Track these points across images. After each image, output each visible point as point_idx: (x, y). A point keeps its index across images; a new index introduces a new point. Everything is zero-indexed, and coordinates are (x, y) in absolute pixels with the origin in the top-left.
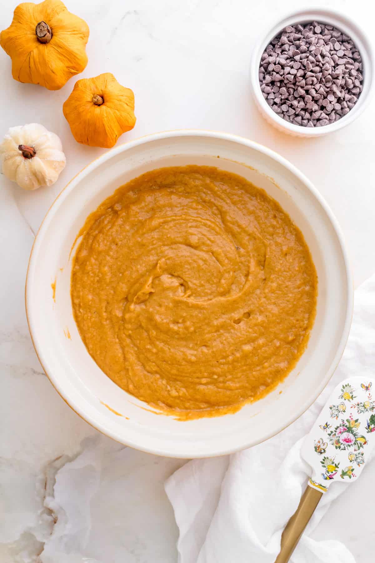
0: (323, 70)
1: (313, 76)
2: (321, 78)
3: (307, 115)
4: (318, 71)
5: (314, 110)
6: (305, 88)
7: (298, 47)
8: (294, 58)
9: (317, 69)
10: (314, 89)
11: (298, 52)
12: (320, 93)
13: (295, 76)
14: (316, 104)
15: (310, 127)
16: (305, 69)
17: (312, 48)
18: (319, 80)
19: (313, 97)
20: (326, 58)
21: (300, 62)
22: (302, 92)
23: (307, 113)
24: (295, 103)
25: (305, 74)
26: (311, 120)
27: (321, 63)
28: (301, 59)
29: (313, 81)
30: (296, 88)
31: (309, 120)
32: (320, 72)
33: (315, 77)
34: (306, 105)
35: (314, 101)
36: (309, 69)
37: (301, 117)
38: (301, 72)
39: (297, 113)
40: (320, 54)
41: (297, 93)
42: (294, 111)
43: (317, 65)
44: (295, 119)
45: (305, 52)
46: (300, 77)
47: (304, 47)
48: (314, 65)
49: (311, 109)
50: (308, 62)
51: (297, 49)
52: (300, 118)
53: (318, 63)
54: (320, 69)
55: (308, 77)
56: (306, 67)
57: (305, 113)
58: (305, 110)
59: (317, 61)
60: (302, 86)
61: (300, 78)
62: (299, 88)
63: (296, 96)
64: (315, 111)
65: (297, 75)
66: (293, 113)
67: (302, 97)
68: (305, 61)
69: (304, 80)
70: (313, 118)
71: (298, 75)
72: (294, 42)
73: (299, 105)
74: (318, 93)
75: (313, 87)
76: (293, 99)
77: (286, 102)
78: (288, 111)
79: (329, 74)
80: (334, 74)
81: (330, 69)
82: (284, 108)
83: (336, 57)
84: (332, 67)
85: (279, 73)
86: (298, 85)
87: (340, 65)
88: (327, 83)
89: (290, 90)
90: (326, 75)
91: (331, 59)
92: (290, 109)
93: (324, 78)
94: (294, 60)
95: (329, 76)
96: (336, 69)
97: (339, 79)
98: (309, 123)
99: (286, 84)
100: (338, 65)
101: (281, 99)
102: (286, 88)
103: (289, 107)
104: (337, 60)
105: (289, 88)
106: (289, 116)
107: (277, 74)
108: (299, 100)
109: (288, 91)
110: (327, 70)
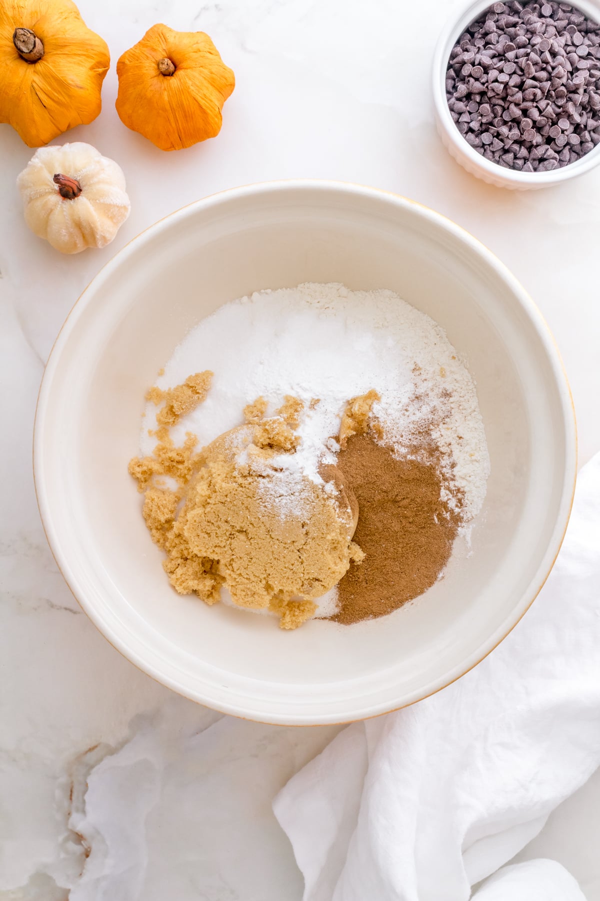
0: (553, 76)
1: (535, 87)
2: (549, 91)
3: (524, 152)
4: (545, 79)
5: (535, 144)
6: (521, 106)
7: (512, 38)
8: (506, 55)
9: (543, 75)
10: (537, 109)
11: (512, 46)
12: (546, 115)
13: (506, 85)
14: (538, 134)
15: (526, 171)
16: (524, 75)
17: (537, 40)
18: (546, 94)
19: (534, 122)
20: (558, 57)
21: (515, 62)
22: (517, 112)
23: (523, 147)
24: (504, 130)
25: (523, 83)
26: (530, 160)
27: (550, 65)
28: (517, 57)
29: (535, 95)
30: (506, 106)
31: (526, 160)
32: (547, 80)
33: (540, 88)
34: (522, 134)
35: (535, 129)
36: (529, 74)
37: (513, 154)
38: (516, 79)
39: (506, 147)
40: (549, 51)
41: (508, 114)
42: (502, 144)
43: (543, 69)
44: (504, 157)
45: (524, 46)
46: (514, 86)
47: (522, 38)
48: (538, 68)
49: (531, 142)
50: (528, 62)
51: (511, 41)
52: (511, 155)
53: (545, 65)
54: (548, 76)
55: (527, 87)
56: (525, 72)
57: (520, 148)
58: (520, 142)
59: (543, 62)
60: (517, 102)
61: (514, 88)
62: (512, 106)
63: (507, 118)
64: (537, 146)
65: (509, 84)
66: (500, 148)
67: (516, 122)
68: (523, 61)
69: (521, 92)
70: (532, 156)
71: (511, 83)
72: (506, 29)
73: (511, 133)
74: (543, 116)
75: (535, 104)
76: (501, 123)
77: (489, 128)
78: (492, 143)
79: (563, 85)
80: (570, 84)
81: (564, 75)
82: (486, 138)
83: (575, 56)
84: (567, 74)
85: (480, 79)
86: (510, 100)
87: (582, 69)
88: (559, 100)
89: (496, 109)
90: (557, 86)
91: (566, 59)
92: (496, 140)
93: (554, 91)
94: (505, 60)
95: (563, 88)
96: (574, 76)
97: (578, 94)
98: (525, 165)
99: (490, 98)
100: (577, 70)
101: (481, 124)
102: (490, 106)
103: (493, 137)
104: (577, 61)
105: (495, 105)
106: (493, 152)
107: (476, 81)
108: (511, 125)
109: (493, 111)
110: (559, 78)
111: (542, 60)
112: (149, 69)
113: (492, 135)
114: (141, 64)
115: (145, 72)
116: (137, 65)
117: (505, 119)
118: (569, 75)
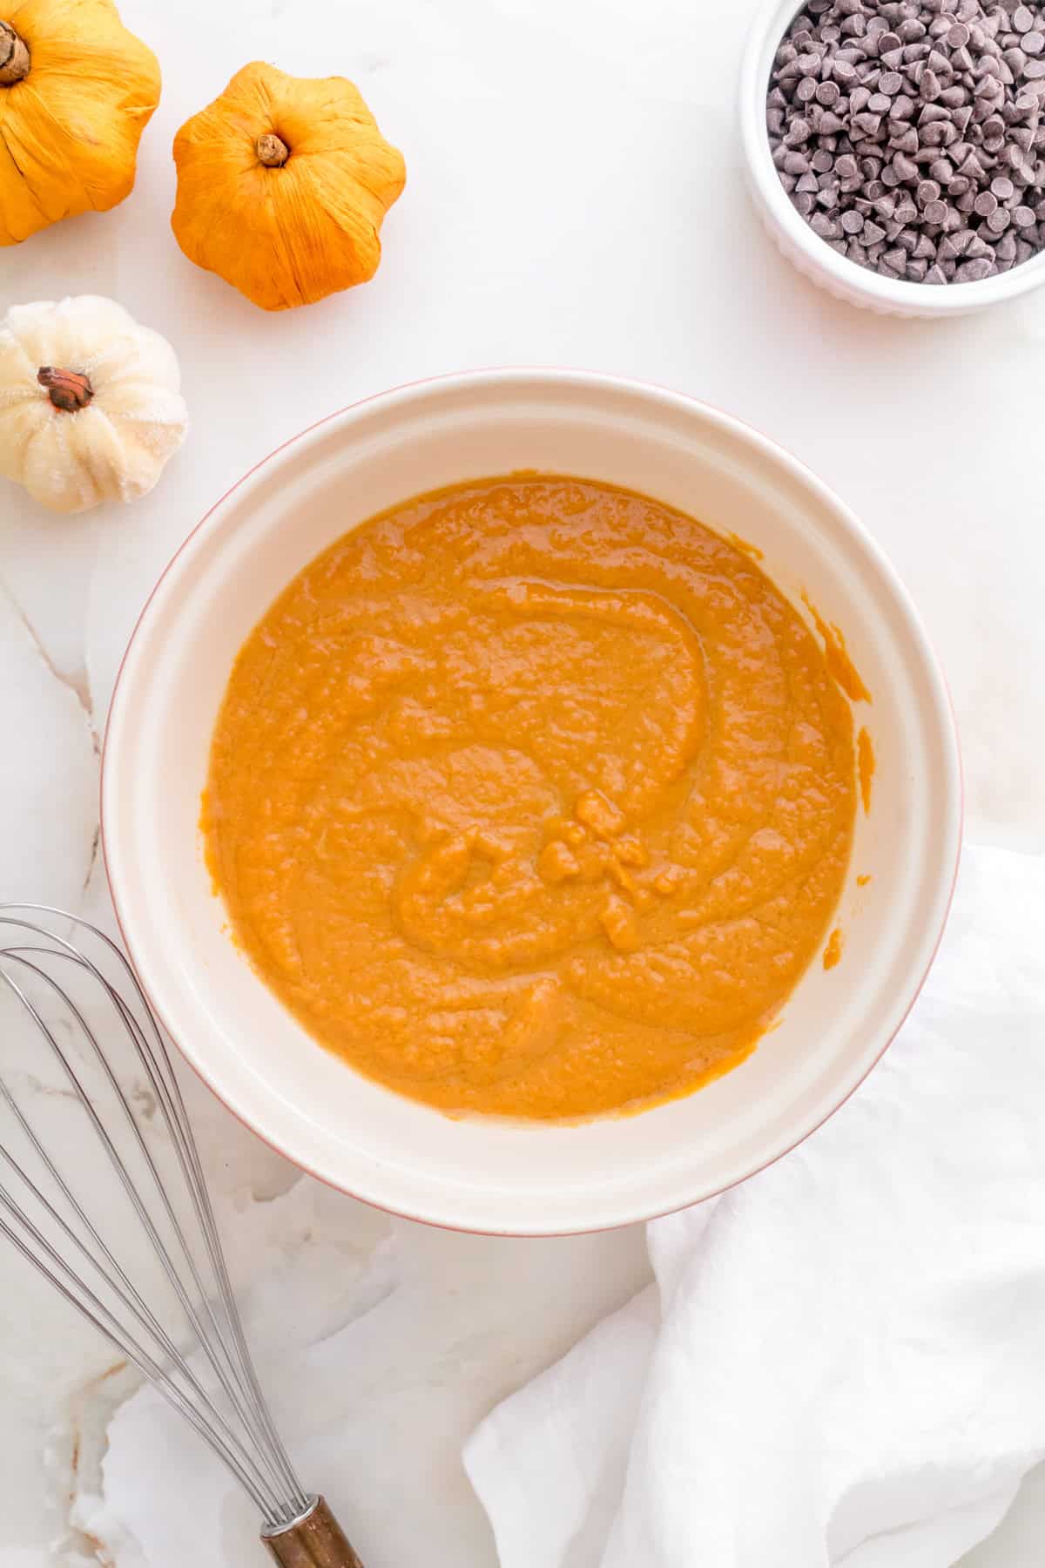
0: (978, 96)
1: (943, 119)
2: (970, 124)
3: (925, 246)
4: (961, 102)
5: (947, 230)
6: (917, 157)
7: (894, 24)
8: (882, 57)
9: (958, 93)
10: (947, 161)
11: (894, 39)
12: (965, 172)
13: (886, 117)
14: (953, 210)
15: (932, 283)
16: (919, 95)
17: (942, 26)
18: (964, 131)
19: (944, 187)
20: (986, 58)
21: (901, 72)
22: (909, 169)
23: (923, 236)
24: (885, 205)
25: (918, 111)
26: (938, 260)
27: (970, 74)
28: (904, 62)
29: (943, 134)
30: (887, 158)
31: (930, 261)
32: (965, 105)
33: (951, 121)
34: (920, 211)
35: (946, 200)
36: (929, 94)
37: (904, 250)
38: (904, 106)
39: (891, 238)
40: (968, 46)
41: (892, 174)
42: (881, 233)
43: (957, 83)
44: (887, 257)
45: (917, 39)
46: (902, 119)
47: (913, 24)
48: (947, 81)
49: (938, 225)
50: (928, 70)
51: (892, 29)
52: (902, 253)
53: (959, 75)
54: (969, 96)
55: (926, 119)
56: (921, 90)
57: (919, 238)
58: (918, 228)
59: (955, 69)
60: (908, 149)
61: (900, 123)
62: (899, 158)
63: (890, 182)
64: (952, 232)
65: (891, 114)
66: (877, 240)
67: (909, 187)
68: (916, 68)
69: (915, 129)
70: (942, 254)
71: (896, 113)
72: (881, 6)
73: (898, 211)
74: (961, 174)
75: (944, 152)
76: (878, 191)
77: (856, 201)
78: (863, 231)
79: (997, 111)
80: (1011, 109)
81: (998, 94)
82: (850, 221)
83: (1018, 55)
84: (1005, 89)
85: (834, 107)
86: (894, 145)
87: (1034, 79)
88: (991, 141)
89: (868, 163)
90: (985, 114)
91: (1001, 61)
92: (870, 225)
93: (981, 124)
94: (880, 67)
95: (997, 119)
96: (1018, 93)
97: (1028, 127)
98: (931, 271)
99: (854, 144)
100: (1024, 80)
101: (841, 194)
102: (855, 158)
103: (865, 219)
104: (1022, 64)
105: (864, 157)
106: (866, 249)
107: (825, 110)
108: (898, 195)
109: (862, 168)
110: (988, 99)
111: (953, 64)
112: (240, 157)
113: (863, 215)
114: (222, 145)
116: (212, 146)
117: (887, 184)
118: (1009, 91)
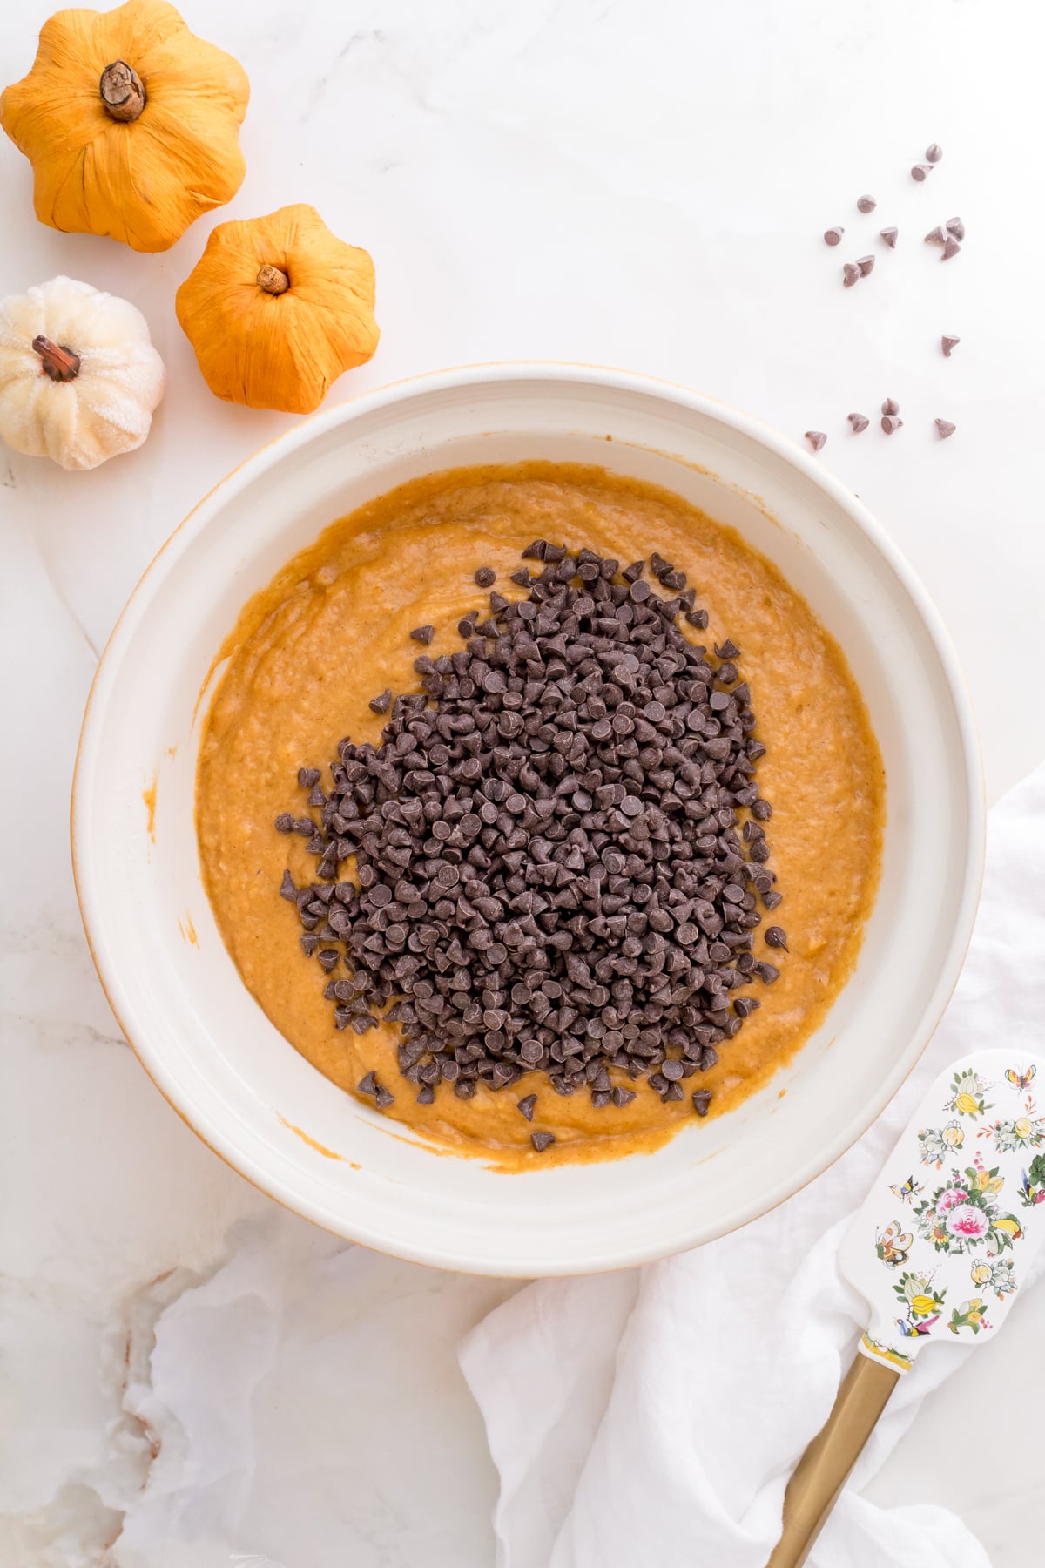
112: (247, 272)
114: (239, 255)
115: (238, 270)
116: (232, 252)
